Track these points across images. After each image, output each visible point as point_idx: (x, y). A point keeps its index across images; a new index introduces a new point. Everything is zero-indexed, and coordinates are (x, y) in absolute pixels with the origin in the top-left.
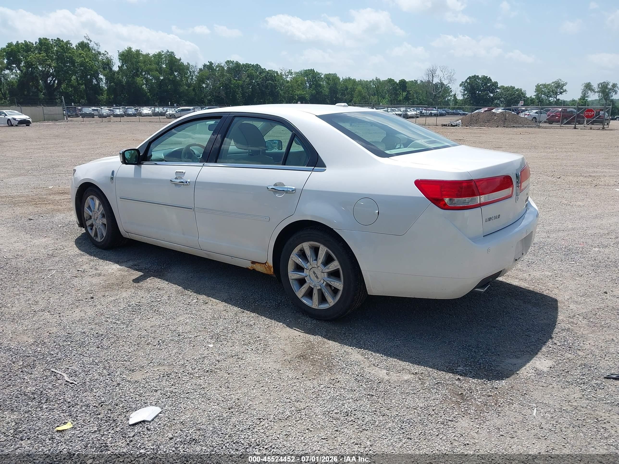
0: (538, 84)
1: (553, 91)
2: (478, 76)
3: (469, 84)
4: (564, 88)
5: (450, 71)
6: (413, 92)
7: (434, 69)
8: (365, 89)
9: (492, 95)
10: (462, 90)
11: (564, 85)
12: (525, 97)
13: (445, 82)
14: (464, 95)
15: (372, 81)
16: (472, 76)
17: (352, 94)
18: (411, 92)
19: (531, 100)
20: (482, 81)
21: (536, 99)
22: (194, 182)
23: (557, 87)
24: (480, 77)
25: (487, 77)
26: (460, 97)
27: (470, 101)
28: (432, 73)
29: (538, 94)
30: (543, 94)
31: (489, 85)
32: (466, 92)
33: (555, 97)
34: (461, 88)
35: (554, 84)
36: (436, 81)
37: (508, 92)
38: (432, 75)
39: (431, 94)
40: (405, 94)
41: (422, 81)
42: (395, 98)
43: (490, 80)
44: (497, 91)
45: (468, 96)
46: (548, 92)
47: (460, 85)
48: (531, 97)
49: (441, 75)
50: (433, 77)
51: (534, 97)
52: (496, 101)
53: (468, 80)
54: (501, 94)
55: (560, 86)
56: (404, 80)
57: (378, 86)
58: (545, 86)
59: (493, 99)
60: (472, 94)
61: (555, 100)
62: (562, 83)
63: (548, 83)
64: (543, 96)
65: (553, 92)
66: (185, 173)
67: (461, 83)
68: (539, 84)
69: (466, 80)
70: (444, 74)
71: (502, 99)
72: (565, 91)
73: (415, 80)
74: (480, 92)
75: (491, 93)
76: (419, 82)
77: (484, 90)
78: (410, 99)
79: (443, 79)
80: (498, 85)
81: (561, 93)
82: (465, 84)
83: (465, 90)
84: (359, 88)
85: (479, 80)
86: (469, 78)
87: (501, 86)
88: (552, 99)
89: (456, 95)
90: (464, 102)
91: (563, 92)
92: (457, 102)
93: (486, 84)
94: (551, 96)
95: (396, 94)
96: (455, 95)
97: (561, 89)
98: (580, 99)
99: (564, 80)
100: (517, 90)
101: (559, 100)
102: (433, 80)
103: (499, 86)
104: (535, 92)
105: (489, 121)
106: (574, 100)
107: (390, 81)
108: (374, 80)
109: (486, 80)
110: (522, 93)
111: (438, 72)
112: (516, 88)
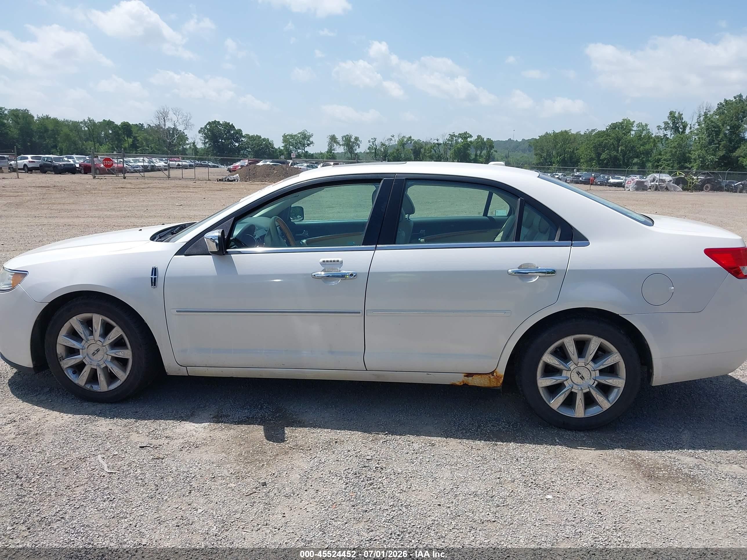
0: (284, 134)
1: (300, 142)
2: (219, 122)
3: (209, 130)
4: (311, 139)
5: (186, 114)
6: (141, 138)
7: (165, 111)
8: (74, 132)
9: (237, 144)
10: (202, 138)
11: (310, 136)
12: (273, 148)
13: (180, 128)
14: (205, 143)
15: (84, 122)
16: (213, 122)
17: (56, 138)
18: (138, 138)
19: (280, 152)
20: (224, 128)
21: (285, 151)
22: (366, 273)
23: (303, 139)
24: (221, 123)
25: (229, 123)
26: (200, 145)
27: (213, 150)
28: (164, 115)
29: (286, 145)
30: (291, 146)
31: (232, 132)
32: (207, 140)
33: (303, 149)
34: (201, 135)
35: (301, 136)
36: (169, 125)
37: (255, 142)
38: (164, 118)
39: (164, 141)
40: (130, 140)
41: (150, 125)
42: (117, 145)
43: (232, 127)
44: (242, 140)
45: (209, 145)
46: (296, 143)
47: (199, 132)
48: (279, 148)
49: (175, 118)
50: (165, 121)
51: (282, 148)
52: (242, 152)
53: (208, 126)
54: (247, 143)
55: (306, 137)
56: (128, 123)
57: (93, 130)
58: (291, 136)
59: (239, 149)
60: (214, 142)
61: (304, 151)
62: (308, 134)
63: (294, 134)
64: (291, 147)
65: (301, 144)
66: (342, 262)
67: (200, 129)
68: (286, 135)
69: (206, 126)
70: (179, 118)
71: (249, 150)
72: (312, 143)
73: (140, 124)
74: (223, 141)
75: (236, 142)
76: (146, 126)
77: (228, 139)
78: (138, 147)
79: (177, 124)
80: (242, 133)
81: (308, 145)
82: (204, 131)
83: (205, 138)
84: (66, 130)
85: (220, 126)
86: (209, 123)
87: (246, 134)
88: (301, 151)
89: (196, 144)
90: (206, 152)
91: (310, 144)
92: (198, 152)
93: (229, 132)
94: (299, 148)
95: (120, 141)
96: (194, 143)
97: (308, 141)
98: (327, 152)
99: (309, 132)
100: (264, 140)
101: (307, 152)
102: (165, 125)
103: (243, 135)
104: (283, 142)
105: (268, 175)
106: (322, 153)
107: (109, 124)
108: (86, 120)
109: (229, 127)
110: (270, 144)
111: (171, 115)
112: (263, 137)
